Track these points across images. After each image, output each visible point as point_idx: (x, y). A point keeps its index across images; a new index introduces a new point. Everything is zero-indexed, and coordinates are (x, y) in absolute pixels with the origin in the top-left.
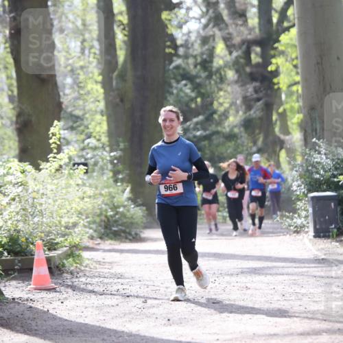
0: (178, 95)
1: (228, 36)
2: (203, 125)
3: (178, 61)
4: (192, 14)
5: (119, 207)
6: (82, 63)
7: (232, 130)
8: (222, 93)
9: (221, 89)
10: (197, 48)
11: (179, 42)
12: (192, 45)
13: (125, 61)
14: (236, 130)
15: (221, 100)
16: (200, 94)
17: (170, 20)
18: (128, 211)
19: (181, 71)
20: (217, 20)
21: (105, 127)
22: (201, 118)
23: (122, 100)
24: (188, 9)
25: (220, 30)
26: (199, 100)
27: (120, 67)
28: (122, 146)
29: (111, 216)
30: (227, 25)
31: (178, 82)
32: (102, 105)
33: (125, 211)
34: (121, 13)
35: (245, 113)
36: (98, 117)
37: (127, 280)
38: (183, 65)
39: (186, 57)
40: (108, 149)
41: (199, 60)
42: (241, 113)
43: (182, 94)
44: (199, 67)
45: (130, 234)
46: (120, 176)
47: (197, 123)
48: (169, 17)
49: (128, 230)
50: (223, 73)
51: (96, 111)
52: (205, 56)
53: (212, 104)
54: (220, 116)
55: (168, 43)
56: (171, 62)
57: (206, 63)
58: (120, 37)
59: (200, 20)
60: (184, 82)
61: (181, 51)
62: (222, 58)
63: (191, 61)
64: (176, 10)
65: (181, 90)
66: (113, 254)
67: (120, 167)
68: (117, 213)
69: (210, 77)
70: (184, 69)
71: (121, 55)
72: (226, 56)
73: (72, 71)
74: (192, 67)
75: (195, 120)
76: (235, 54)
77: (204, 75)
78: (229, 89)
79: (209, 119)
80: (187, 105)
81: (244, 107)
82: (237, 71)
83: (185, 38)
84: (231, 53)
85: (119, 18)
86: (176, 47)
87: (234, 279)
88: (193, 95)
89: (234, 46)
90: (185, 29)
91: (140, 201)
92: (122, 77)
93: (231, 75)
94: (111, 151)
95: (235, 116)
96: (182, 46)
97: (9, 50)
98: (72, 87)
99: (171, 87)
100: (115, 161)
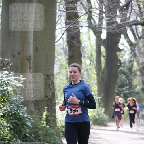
0: (121, 79)
1: (138, 61)
2: (129, 89)
3: (121, 68)
4: (126, 53)
5: (100, 115)
6: (90, 68)
7: (138, 91)
8: (135, 79)
9: (134, 78)
10: (128, 64)
11: (122, 62)
12: (126, 63)
13: (104, 68)
14: (139, 91)
15: (135, 81)
16: (128, 79)
17: (119, 55)
18: (103, 116)
19: (122, 71)
20: (135, 55)
21: (96, 88)
22: (128, 87)
23: (103, 80)
24: (126, 51)
25: (136, 58)
26: (127, 81)
27: (102, 69)
28: (102, 95)
29: (98, 118)
30: (138, 57)
31: (121, 75)
32: (96, 81)
33: (102, 117)
34: (103, 52)
36: (95, 85)
38: (123, 69)
39: (124, 67)
40: (97, 96)
41: (128, 68)
42: (141, 86)
43: (122, 79)
44: (128, 70)
45: (103, 124)
46: (101, 105)
47: (127, 89)
48: (119, 54)
49: (103, 123)
50: (136, 72)
51: (94, 84)
52: (130, 67)
53: (131, 82)
54: (134, 86)
55: (118, 62)
56: (119, 68)
57: (130, 69)
58: (103, 59)
59: (129, 55)
60: (123, 75)
61: (122, 65)
62: (136, 67)
63: (125, 68)
64: (121, 51)
65: (122, 77)
66: (98, 130)
67: (101, 102)
68: (99, 117)
69: (132, 73)
70: (123, 71)
71: (103, 65)
72: (137, 67)
73: (87, 70)
74: (126, 70)
75: (126, 87)
76: (140, 67)
77: (129, 73)
78: (137, 78)
79: (131, 87)
80: (124, 82)
81: (142, 84)
82: (141, 72)
83: (124, 61)
84: (139, 66)
85: (103, 53)
86: (121, 63)
87: (137, 141)
88: (126, 79)
89: (140, 64)
90: (124, 58)
91: (107, 113)
92: (103, 73)
93: (138, 73)
94: (98, 96)
95: (139, 87)
96: (123, 63)
97: (67, 63)
98: (86, 75)
99: (118, 76)
100: (100, 100)
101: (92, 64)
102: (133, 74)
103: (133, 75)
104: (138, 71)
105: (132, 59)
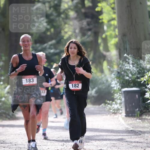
2: (55, 46)
5: (1, 97)
8: (67, 26)
9: (65, 23)
13: (5, 4)
15: (66, 30)
16: (53, 26)
18: (8, 100)
22: (54, 42)
23: (3, 30)
26: (52, 30)
28: (4, 59)
35: (81, 38)
37: (7, 145)
41: (52, 4)
44: (52, 9)
45: (9, 115)
46: (3, 78)
47: (51, 45)
49: (7, 112)
53: (60, 32)
62: (67, 3)
63: (47, 5)
68: (1, 101)
69: (59, 14)
72: (69, 1)
74: (48, 9)
75: (50, 43)
78: (71, 23)
79: (59, 42)
81: (80, 34)
82: (76, 12)
92: (3, 14)
93: (72, 14)
102: (63, 16)
103: (63, 19)
104: (72, 10)
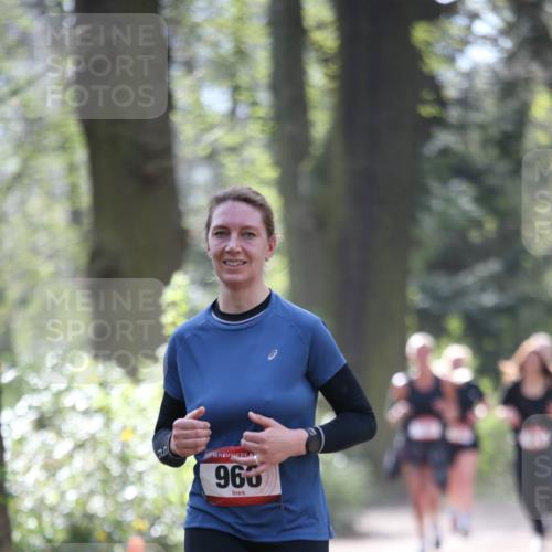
0: (443, 213)
2: (497, 282)
3: (444, 139)
4: (481, 28)
10: (490, 108)
11: (451, 93)
12: (479, 100)
17: (429, 45)
19: (452, 161)
22: (492, 267)
23: (320, 225)
24: (474, 16)
27: (317, 150)
34: (321, 26)
43: (452, 211)
48: (428, 38)
54: (538, 263)
55: (427, 95)
58: (318, 78)
59: (496, 40)
61: (454, 114)
63: (474, 136)
64: (442, 18)
70: (458, 156)
71: (321, 122)
79: (513, 269)
83: (465, 85)
86: (442, 102)
88: (478, 213)
90: (464, 63)
92: (322, 172)
96: (456, 102)
99: (426, 191)
101: (242, 111)
105: (519, 70)
